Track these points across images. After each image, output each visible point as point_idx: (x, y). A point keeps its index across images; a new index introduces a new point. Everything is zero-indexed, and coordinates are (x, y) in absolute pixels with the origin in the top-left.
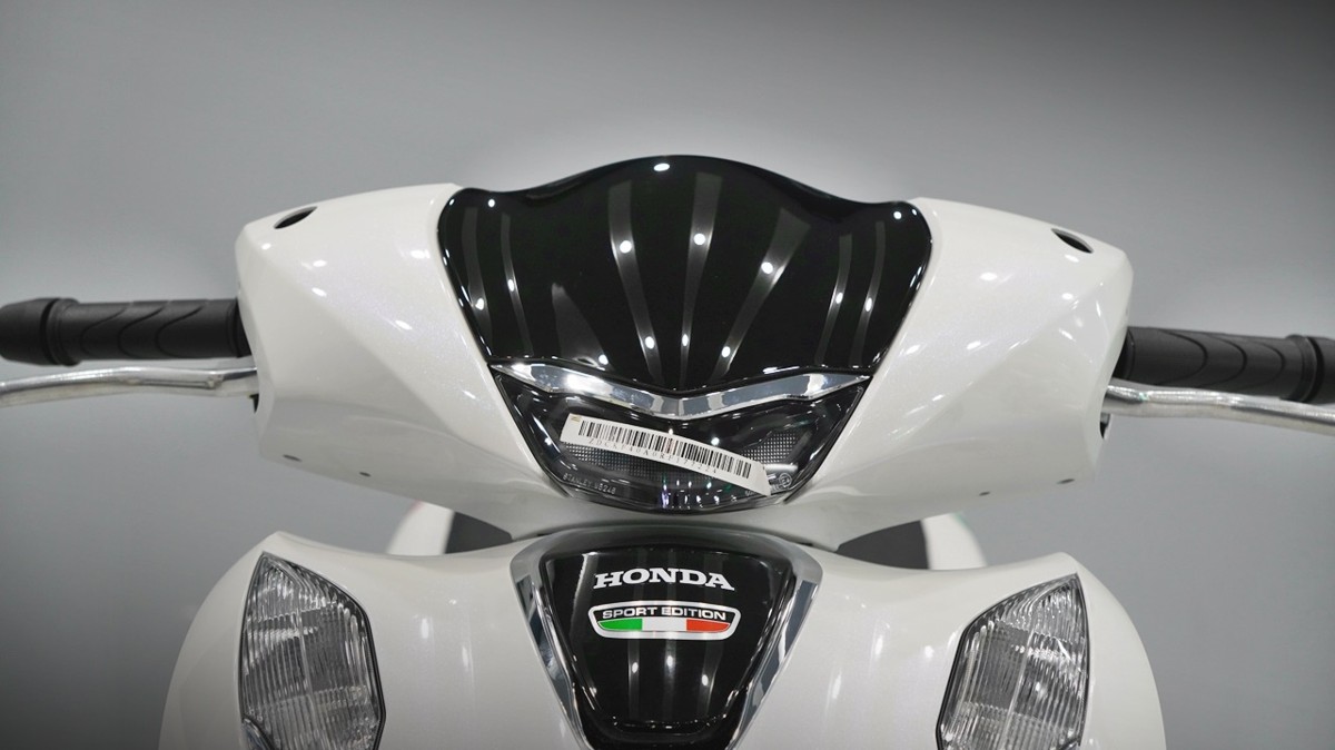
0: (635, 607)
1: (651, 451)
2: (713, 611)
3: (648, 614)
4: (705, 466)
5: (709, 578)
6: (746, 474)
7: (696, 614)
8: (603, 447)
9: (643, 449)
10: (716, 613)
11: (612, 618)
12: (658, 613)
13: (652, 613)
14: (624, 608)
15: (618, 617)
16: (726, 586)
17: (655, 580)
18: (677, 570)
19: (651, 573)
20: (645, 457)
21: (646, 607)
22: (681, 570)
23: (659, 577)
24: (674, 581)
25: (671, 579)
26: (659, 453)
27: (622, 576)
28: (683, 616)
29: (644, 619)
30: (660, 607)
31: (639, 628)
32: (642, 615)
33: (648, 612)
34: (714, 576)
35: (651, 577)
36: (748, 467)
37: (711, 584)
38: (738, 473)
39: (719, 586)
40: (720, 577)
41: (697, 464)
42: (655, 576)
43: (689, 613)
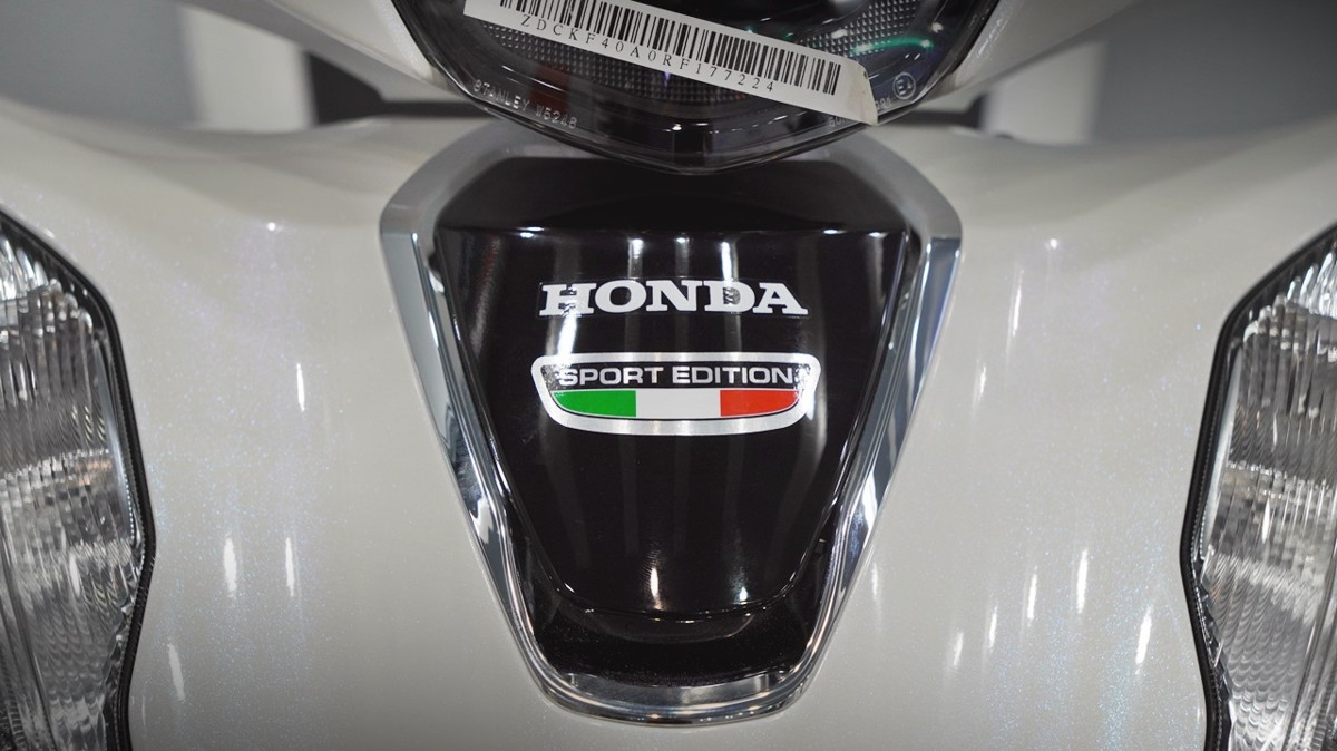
0: (621, 366)
1: (645, 50)
2: (769, 365)
3: (647, 383)
4: (750, 79)
5: (759, 294)
6: (831, 88)
7: (738, 376)
8: (548, 35)
9: (629, 46)
10: (776, 370)
11: (577, 386)
12: (666, 381)
13: (654, 380)
14: (599, 366)
15: (589, 385)
16: (793, 307)
17: (657, 306)
18: (699, 283)
19: (649, 290)
20: (633, 60)
21: (641, 365)
22: (707, 283)
23: (665, 300)
24: (693, 308)
25: (687, 304)
26: (661, 54)
27: (593, 293)
28: (713, 385)
29: (639, 392)
30: (668, 366)
31: (629, 412)
32: (633, 384)
33: (647, 376)
34: (770, 288)
35: (649, 301)
36: (835, 71)
37: (763, 308)
38: (816, 86)
39: (778, 308)
40: (781, 288)
41: (736, 75)
42: (657, 298)
43: (725, 376)
